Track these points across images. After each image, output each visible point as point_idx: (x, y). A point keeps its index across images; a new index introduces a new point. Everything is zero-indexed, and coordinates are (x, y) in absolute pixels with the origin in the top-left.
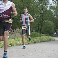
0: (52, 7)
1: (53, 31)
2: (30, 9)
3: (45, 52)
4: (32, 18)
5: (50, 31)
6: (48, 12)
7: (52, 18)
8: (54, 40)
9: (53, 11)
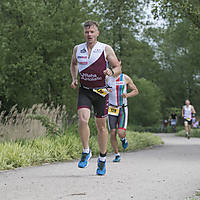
0: (150, 33)
1: (156, 112)
2: (77, 38)
3: (129, 188)
4: (132, 86)
5: (145, 114)
6: (138, 49)
7: (153, 68)
8: (161, 146)
9: (155, 44)
